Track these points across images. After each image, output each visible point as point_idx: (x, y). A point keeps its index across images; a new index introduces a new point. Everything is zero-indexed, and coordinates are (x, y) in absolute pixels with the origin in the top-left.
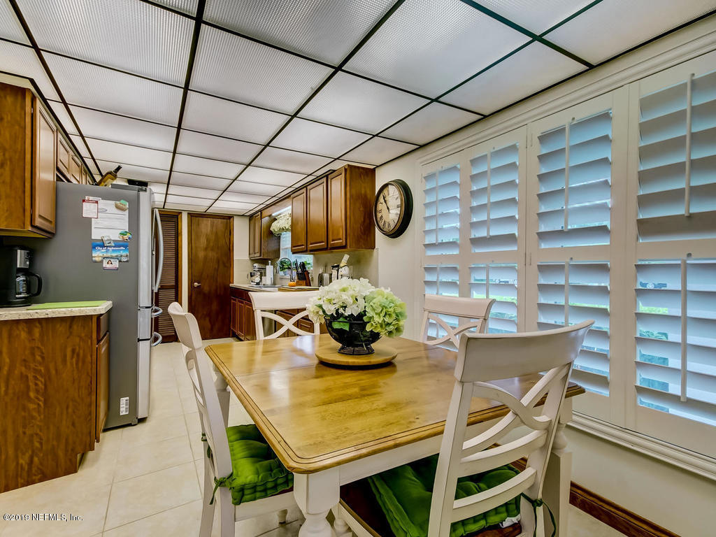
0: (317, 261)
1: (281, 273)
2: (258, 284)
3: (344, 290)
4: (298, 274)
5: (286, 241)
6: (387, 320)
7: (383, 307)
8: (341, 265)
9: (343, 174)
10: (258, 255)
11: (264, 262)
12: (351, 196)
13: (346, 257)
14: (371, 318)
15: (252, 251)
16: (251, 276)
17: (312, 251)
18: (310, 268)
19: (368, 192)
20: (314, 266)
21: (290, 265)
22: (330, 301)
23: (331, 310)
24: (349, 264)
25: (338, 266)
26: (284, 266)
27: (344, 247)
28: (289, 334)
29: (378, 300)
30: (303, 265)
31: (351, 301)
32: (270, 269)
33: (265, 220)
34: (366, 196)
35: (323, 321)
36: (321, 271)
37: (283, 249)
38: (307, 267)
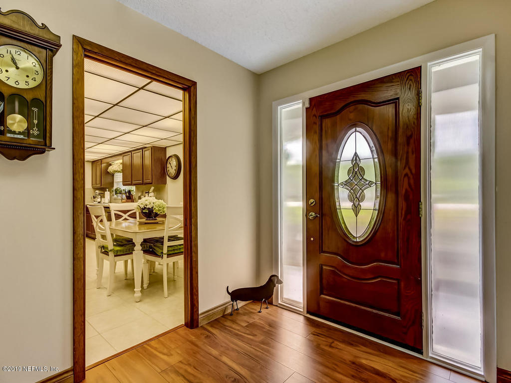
0: (137, 189)
1: (115, 196)
2: (99, 202)
3: (146, 200)
4: (126, 196)
5: (119, 178)
6: (160, 209)
7: (159, 205)
8: (150, 192)
9: (150, 150)
10: (99, 185)
11: (103, 190)
12: (154, 160)
13: (153, 188)
14: (155, 208)
15: (94, 183)
16: (94, 198)
17: (135, 185)
18: (133, 193)
19: (163, 158)
20: (136, 192)
21: (121, 191)
22: (142, 204)
23: (142, 206)
24: (154, 191)
25: (148, 192)
26: (117, 192)
27: (151, 183)
28: (126, 219)
29: (156, 204)
30: (129, 192)
31: (148, 203)
32: (107, 194)
33: (103, 165)
34: (162, 159)
35: (140, 211)
36: (140, 195)
37: (116, 182)
38: (132, 193)
